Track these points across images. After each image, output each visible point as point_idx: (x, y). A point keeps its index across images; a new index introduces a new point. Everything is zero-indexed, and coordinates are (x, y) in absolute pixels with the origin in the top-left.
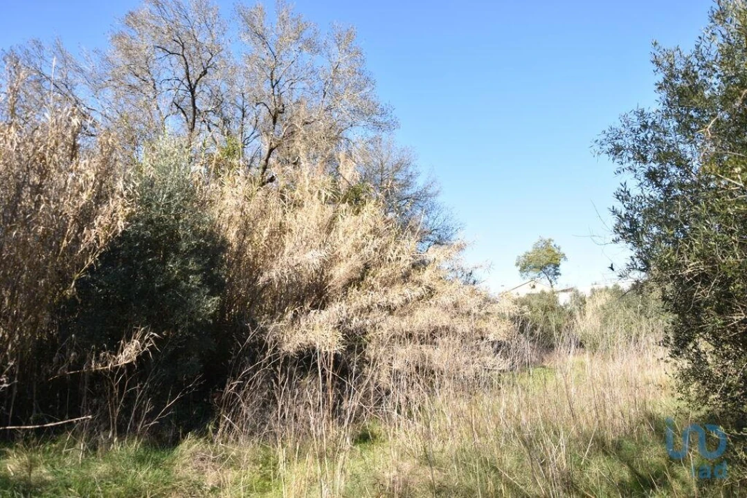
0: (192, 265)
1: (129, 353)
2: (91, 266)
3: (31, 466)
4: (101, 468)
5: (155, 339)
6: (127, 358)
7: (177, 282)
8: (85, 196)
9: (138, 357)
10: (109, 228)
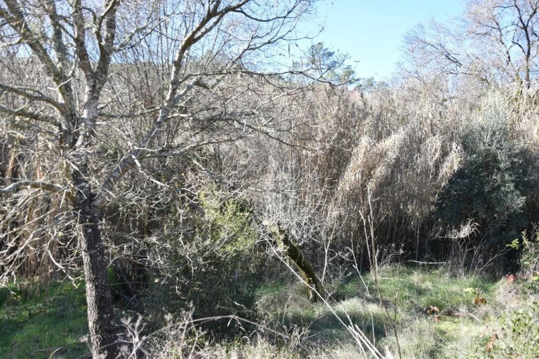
1: (465, 231)
2: (444, 186)
3: (424, 281)
4: (455, 288)
5: (477, 226)
6: (464, 234)
7: (499, 187)
8: (437, 155)
9: (470, 234)
10: (451, 167)
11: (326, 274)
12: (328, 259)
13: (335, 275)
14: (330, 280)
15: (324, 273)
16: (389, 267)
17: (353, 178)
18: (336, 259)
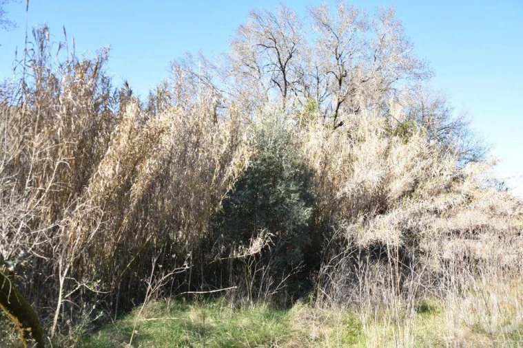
0: (292, 188)
1: (256, 246)
2: (231, 191)
3: (204, 317)
4: (244, 321)
5: (272, 237)
6: (255, 250)
7: (283, 199)
8: (225, 146)
9: (262, 249)
10: (240, 166)
11: (59, 320)
12: (65, 293)
13: (74, 320)
14: (67, 328)
15: (56, 317)
16: (156, 303)
17: (111, 171)
18: (78, 292)
